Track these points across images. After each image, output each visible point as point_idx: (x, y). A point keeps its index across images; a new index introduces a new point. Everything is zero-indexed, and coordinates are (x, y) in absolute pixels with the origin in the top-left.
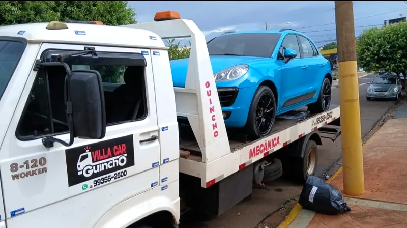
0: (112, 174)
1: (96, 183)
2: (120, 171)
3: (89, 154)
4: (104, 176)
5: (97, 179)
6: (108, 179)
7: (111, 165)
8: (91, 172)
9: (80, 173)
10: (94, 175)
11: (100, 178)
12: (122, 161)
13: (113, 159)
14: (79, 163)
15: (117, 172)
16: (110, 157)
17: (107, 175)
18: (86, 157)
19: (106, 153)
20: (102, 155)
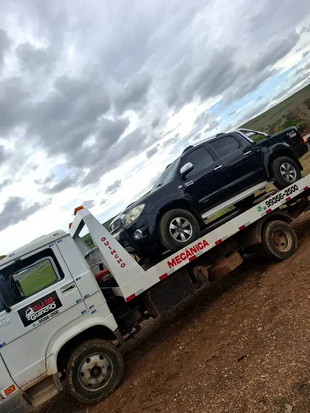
0: (49, 315)
1: (40, 322)
2: (54, 312)
3: (31, 309)
4: (44, 317)
5: (40, 320)
6: (48, 318)
7: (46, 310)
8: (35, 318)
9: (29, 320)
10: (37, 318)
11: (42, 318)
12: (53, 306)
13: (47, 307)
14: (27, 315)
15: (52, 313)
16: (44, 307)
17: (46, 316)
18: (30, 310)
19: (41, 305)
20: (39, 307)
